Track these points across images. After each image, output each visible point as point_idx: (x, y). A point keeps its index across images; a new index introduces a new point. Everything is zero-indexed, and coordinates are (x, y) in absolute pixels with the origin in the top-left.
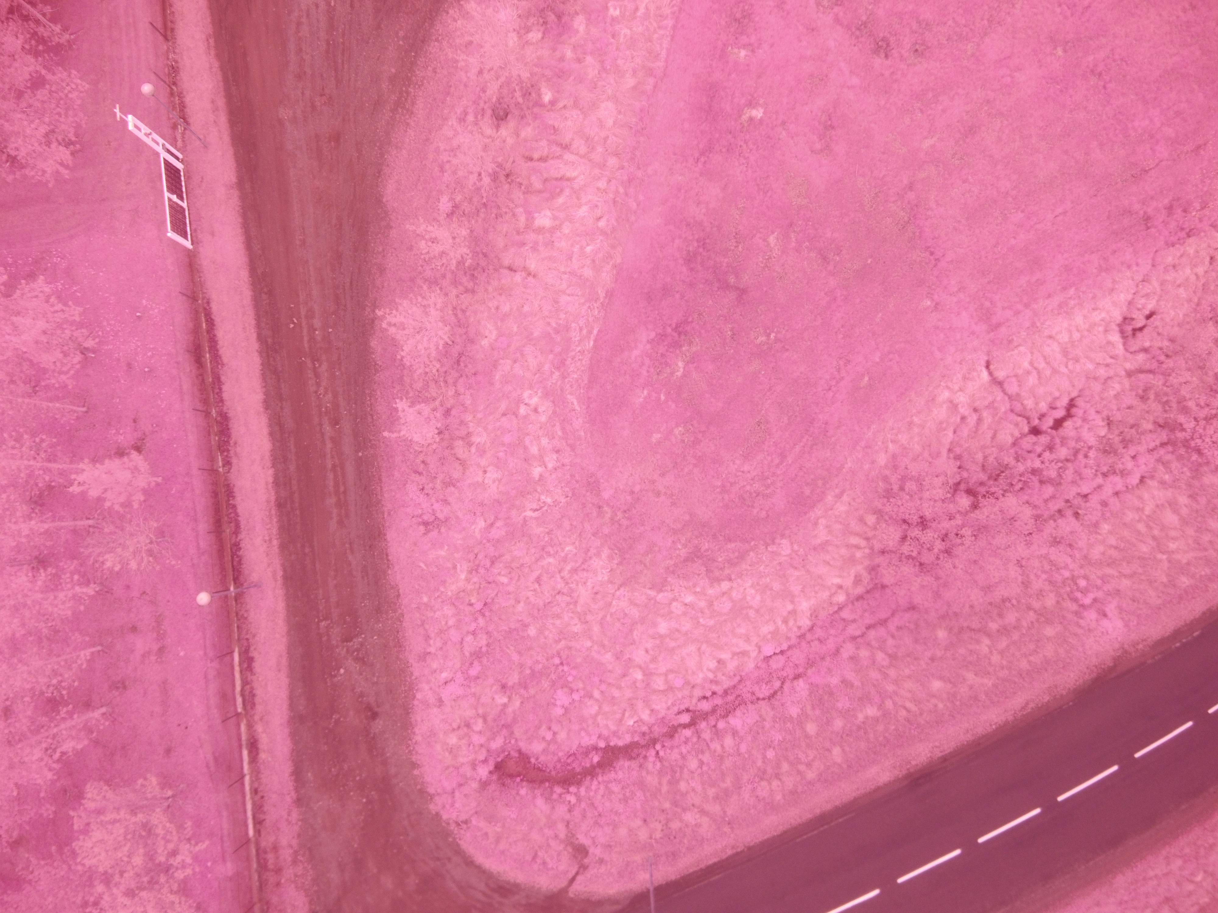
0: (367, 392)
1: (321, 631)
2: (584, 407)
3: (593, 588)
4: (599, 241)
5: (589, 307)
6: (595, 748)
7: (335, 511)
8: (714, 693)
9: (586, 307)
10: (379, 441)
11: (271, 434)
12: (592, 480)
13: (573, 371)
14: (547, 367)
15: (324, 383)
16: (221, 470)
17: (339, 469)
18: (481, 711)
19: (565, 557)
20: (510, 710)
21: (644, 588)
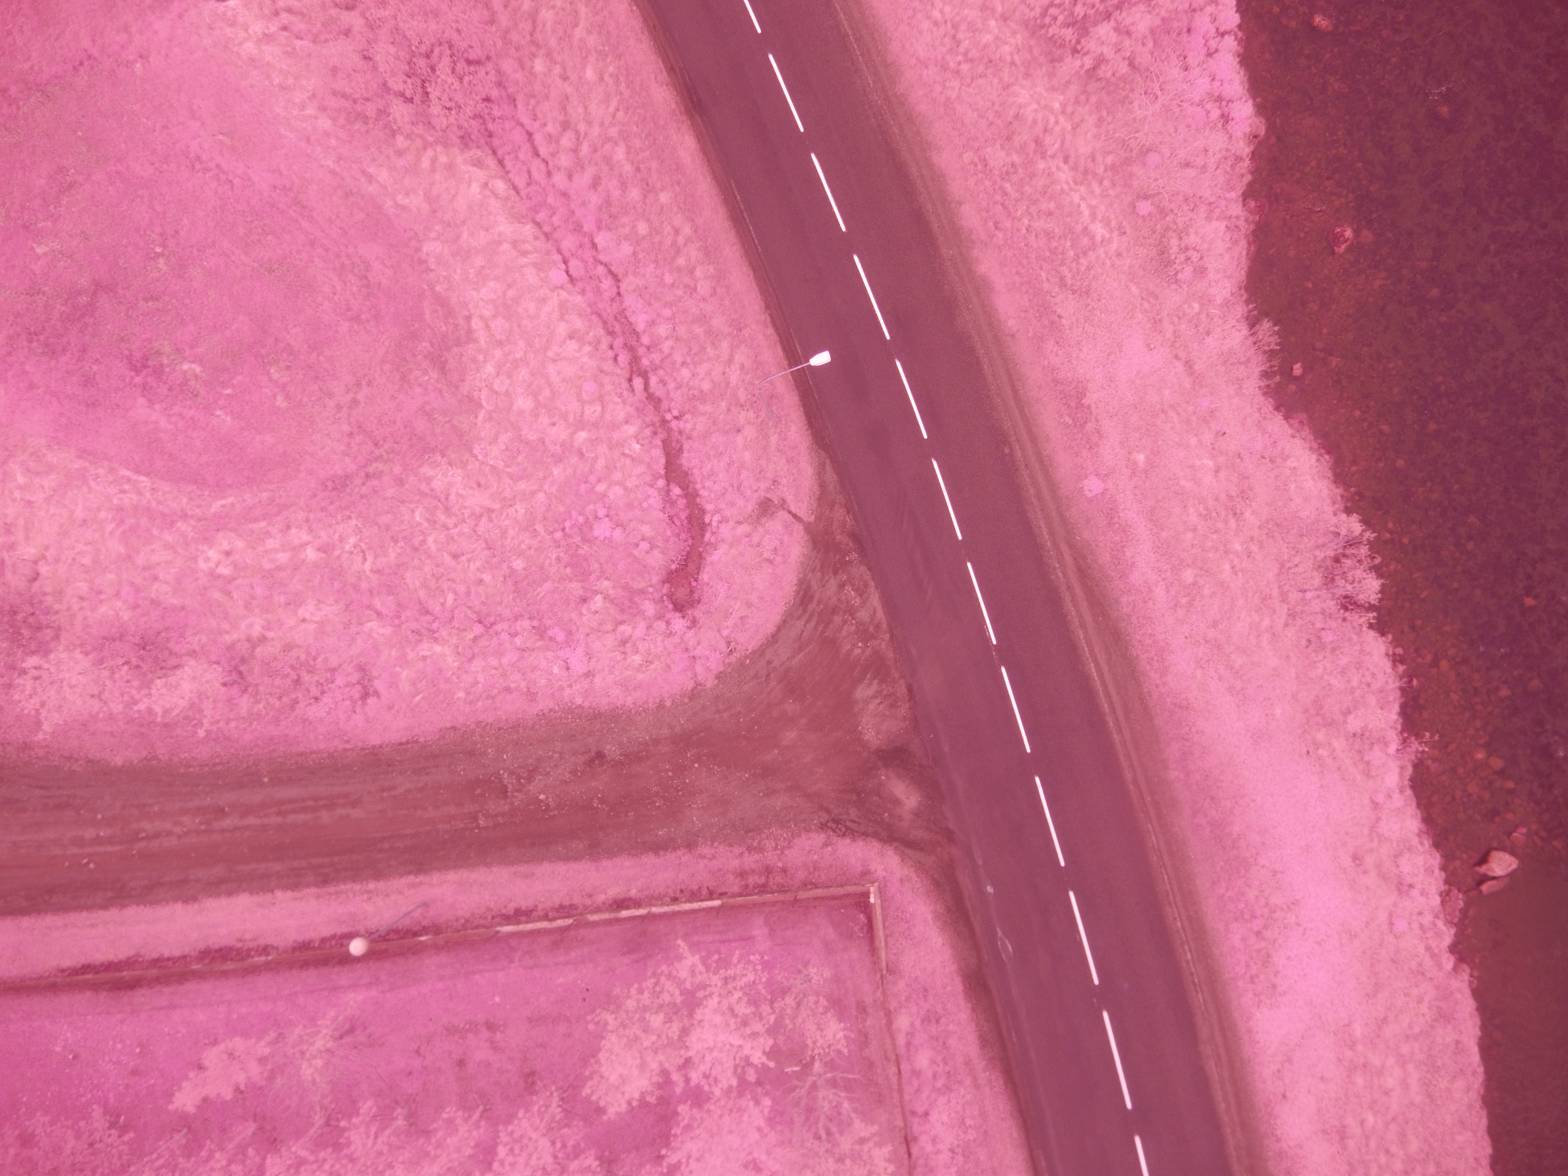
0: (182, 770)
1: (491, 824)
2: (230, 491)
3: (470, 488)
5: (95, 480)
6: (665, 491)
7: (339, 811)
8: (611, 347)
9: (92, 483)
10: (249, 756)
12: (330, 485)
13: (178, 504)
14: (169, 537)
15: (168, 826)
16: (272, 958)
17: (283, 808)
18: (609, 627)
19: (428, 520)
20: (611, 592)
21: (476, 424)
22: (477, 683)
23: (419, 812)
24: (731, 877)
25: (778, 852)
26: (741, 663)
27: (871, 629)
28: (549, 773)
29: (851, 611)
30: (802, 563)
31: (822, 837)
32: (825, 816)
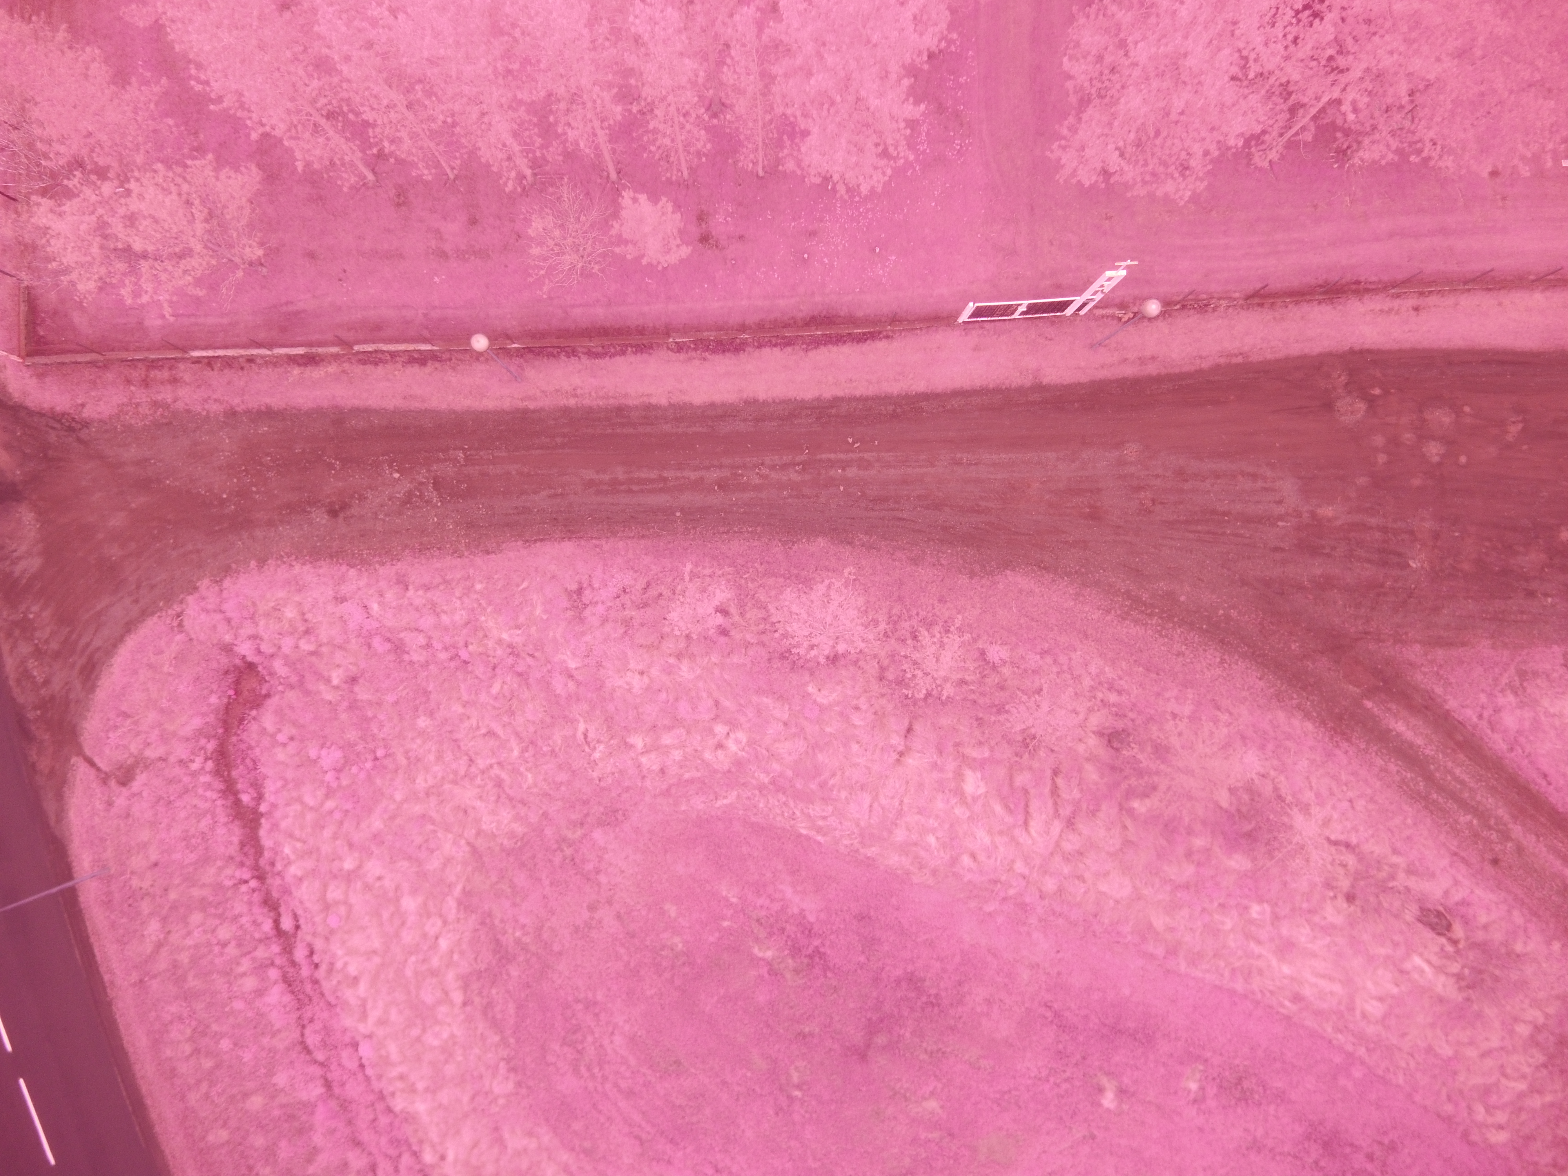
0: (759, 529)
1: (451, 452)
2: (719, 813)
3: (474, 808)
4: (942, 854)
6: (260, 798)
8: (316, 966)
9: (853, 828)
10: (693, 539)
11: (713, 405)
12: (620, 816)
13: (768, 802)
14: (776, 766)
15: (773, 475)
16: (671, 340)
18: (324, 651)
20: (322, 687)
23: (525, 470)
24: (187, 378)
25: (135, 401)
27: (17, 632)
30: (88, 710)
31: (87, 413)
32: (84, 434)
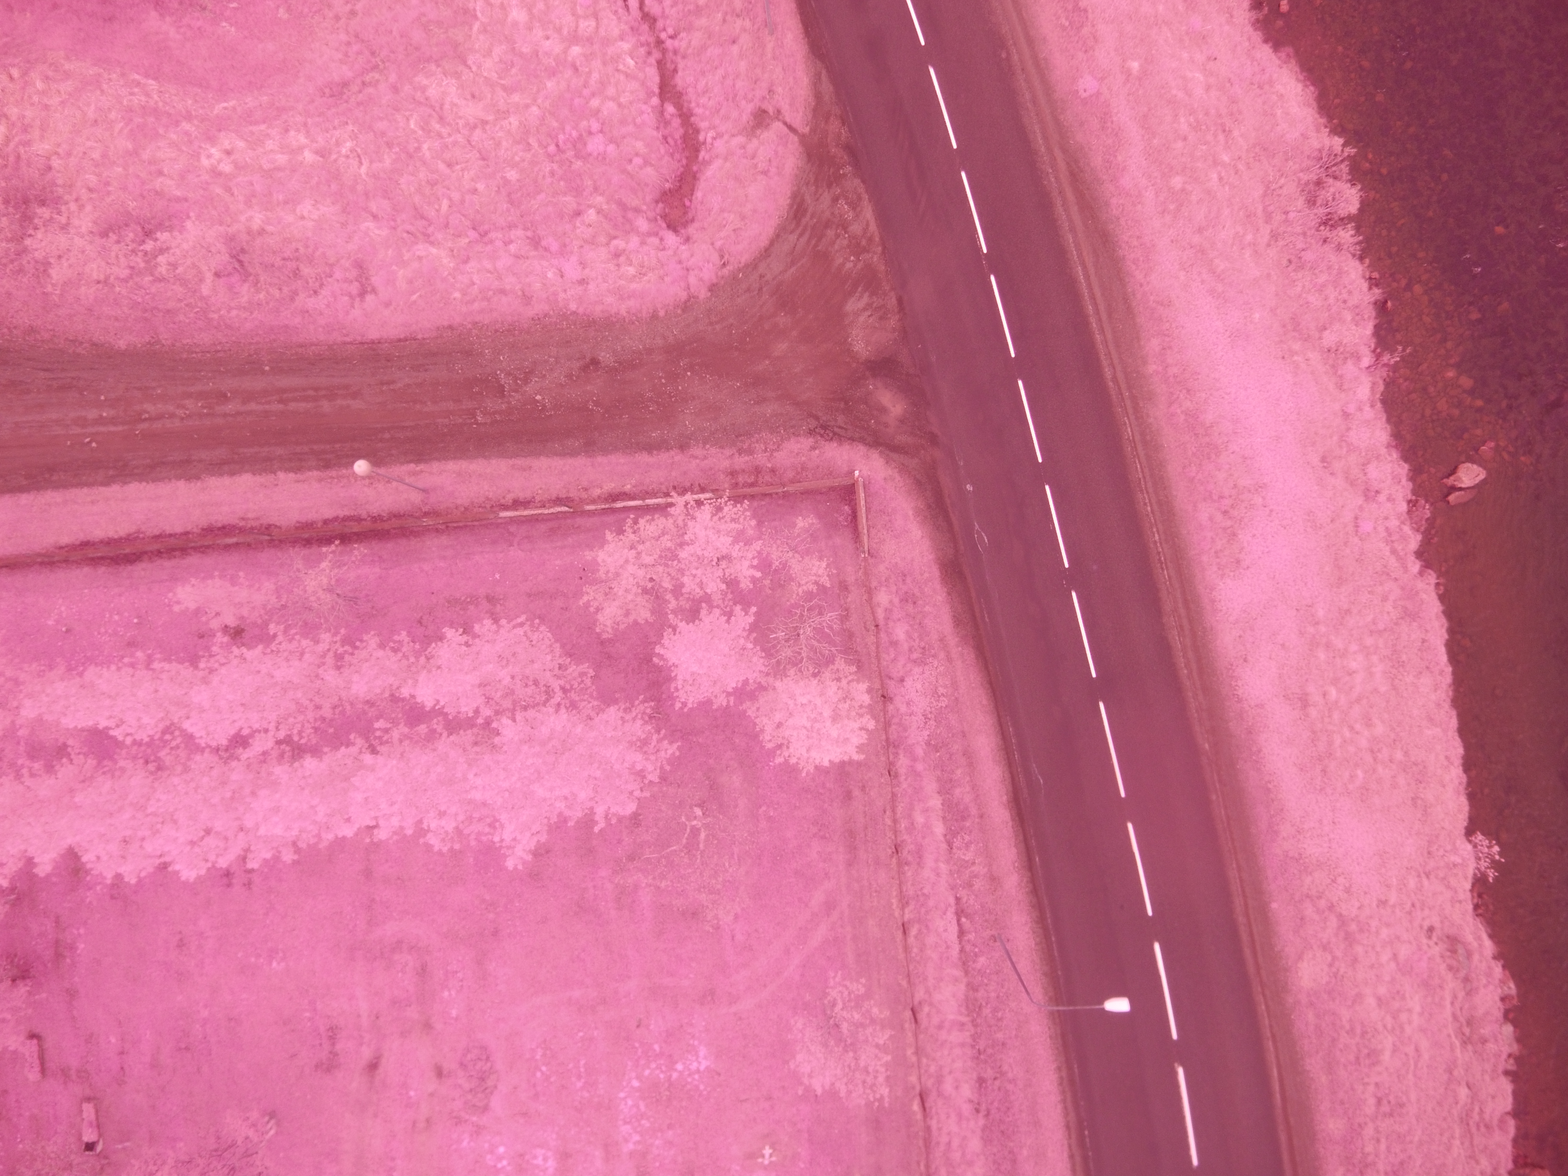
1: (488, 421)
2: (232, 95)
3: (465, 99)
6: (659, 110)
7: (340, 402)
10: (250, 344)
12: (327, 91)
13: (184, 104)
15: (171, 408)
17: (285, 396)
18: (603, 239)
19: (423, 129)
20: (605, 207)
21: (470, 36)
22: (474, 284)
23: (418, 406)
24: (722, 477)
25: (767, 454)
26: (734, 278)
27: (864, 242)
28: (545, 375)
29: (845, 226)
30: (796, 176)
31: (810, 441)
32: (813, 423)
